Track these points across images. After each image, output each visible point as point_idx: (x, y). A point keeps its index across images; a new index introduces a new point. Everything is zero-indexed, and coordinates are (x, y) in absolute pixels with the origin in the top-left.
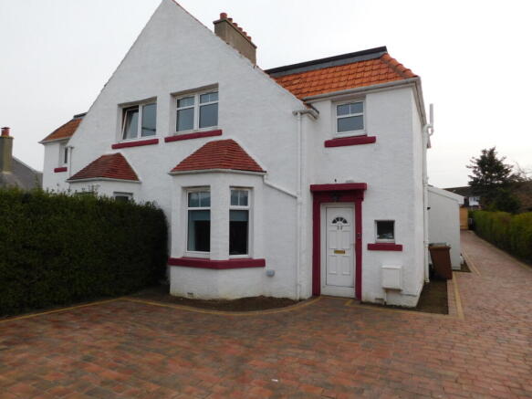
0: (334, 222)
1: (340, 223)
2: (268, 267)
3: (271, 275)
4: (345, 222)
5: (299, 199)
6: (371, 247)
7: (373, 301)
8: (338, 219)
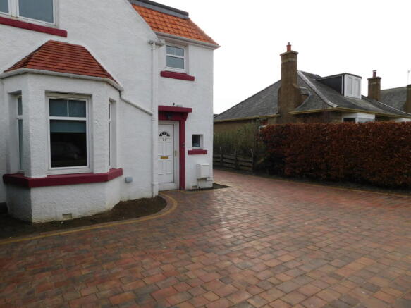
0: (161, 135)
1: (164, 136)
2: (126, 175)
3: (127, 181)
4: (168, 135)
5: (154, 116)
6: (191, 153)
7: (191, 188)
8: (163, 133)
